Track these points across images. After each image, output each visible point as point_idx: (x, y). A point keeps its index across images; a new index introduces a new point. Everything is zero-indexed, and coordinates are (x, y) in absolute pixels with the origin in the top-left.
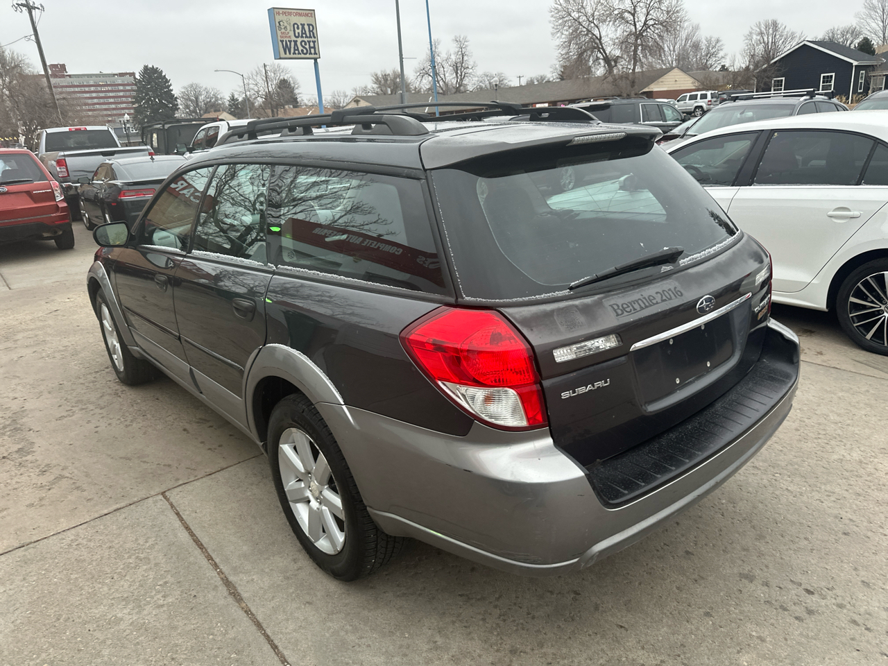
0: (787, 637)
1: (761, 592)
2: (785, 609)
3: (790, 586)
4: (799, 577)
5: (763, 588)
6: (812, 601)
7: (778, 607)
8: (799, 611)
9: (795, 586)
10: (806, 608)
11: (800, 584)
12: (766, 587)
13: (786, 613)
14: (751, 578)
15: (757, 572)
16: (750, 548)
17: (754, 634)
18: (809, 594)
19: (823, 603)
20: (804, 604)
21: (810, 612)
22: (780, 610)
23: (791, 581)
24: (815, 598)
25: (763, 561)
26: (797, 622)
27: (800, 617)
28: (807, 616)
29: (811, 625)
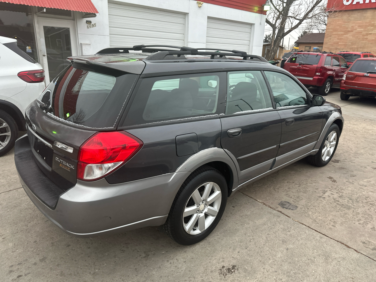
0: (8, 259)
1: (33, 261)
2: (19, 264)
3: (27, 272)
4: (29, 277)
5: (34, 262)
6: (15, 275)
7: (22, 262)
8: (14, 268)
9: (26, 273)
10: (14, 271)
11: (25, 275)
12: (33, 263)
13: (17, 264)
14: (41, 260)
15: (43, 264)
16: (58, 267)
17: (17, 251)
18: (19, 276)
19: (11, 278)
20: (16, 271)
21: (11, 272)
22: (20, 262)
23: (30, 273)
24: (15, 277)
25: (48, 269)
26: (11, 265)
27: (12, 267)
28: (10, 270)
29: (6, 269)
